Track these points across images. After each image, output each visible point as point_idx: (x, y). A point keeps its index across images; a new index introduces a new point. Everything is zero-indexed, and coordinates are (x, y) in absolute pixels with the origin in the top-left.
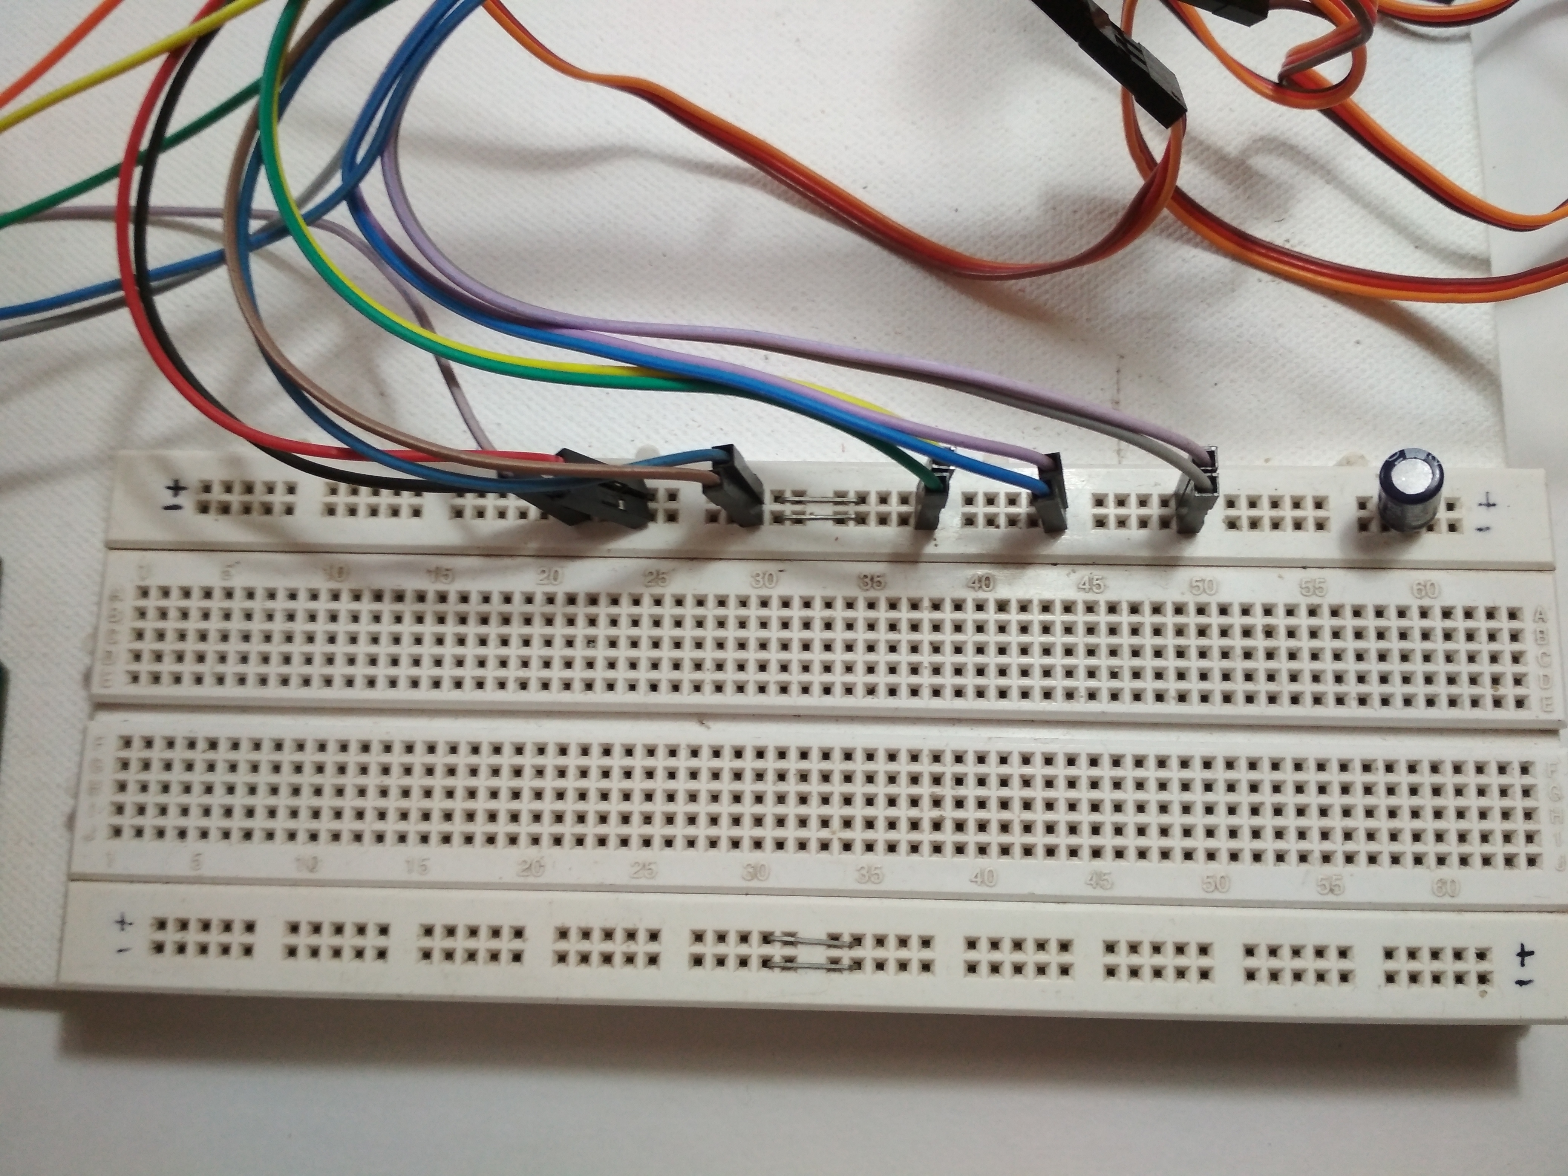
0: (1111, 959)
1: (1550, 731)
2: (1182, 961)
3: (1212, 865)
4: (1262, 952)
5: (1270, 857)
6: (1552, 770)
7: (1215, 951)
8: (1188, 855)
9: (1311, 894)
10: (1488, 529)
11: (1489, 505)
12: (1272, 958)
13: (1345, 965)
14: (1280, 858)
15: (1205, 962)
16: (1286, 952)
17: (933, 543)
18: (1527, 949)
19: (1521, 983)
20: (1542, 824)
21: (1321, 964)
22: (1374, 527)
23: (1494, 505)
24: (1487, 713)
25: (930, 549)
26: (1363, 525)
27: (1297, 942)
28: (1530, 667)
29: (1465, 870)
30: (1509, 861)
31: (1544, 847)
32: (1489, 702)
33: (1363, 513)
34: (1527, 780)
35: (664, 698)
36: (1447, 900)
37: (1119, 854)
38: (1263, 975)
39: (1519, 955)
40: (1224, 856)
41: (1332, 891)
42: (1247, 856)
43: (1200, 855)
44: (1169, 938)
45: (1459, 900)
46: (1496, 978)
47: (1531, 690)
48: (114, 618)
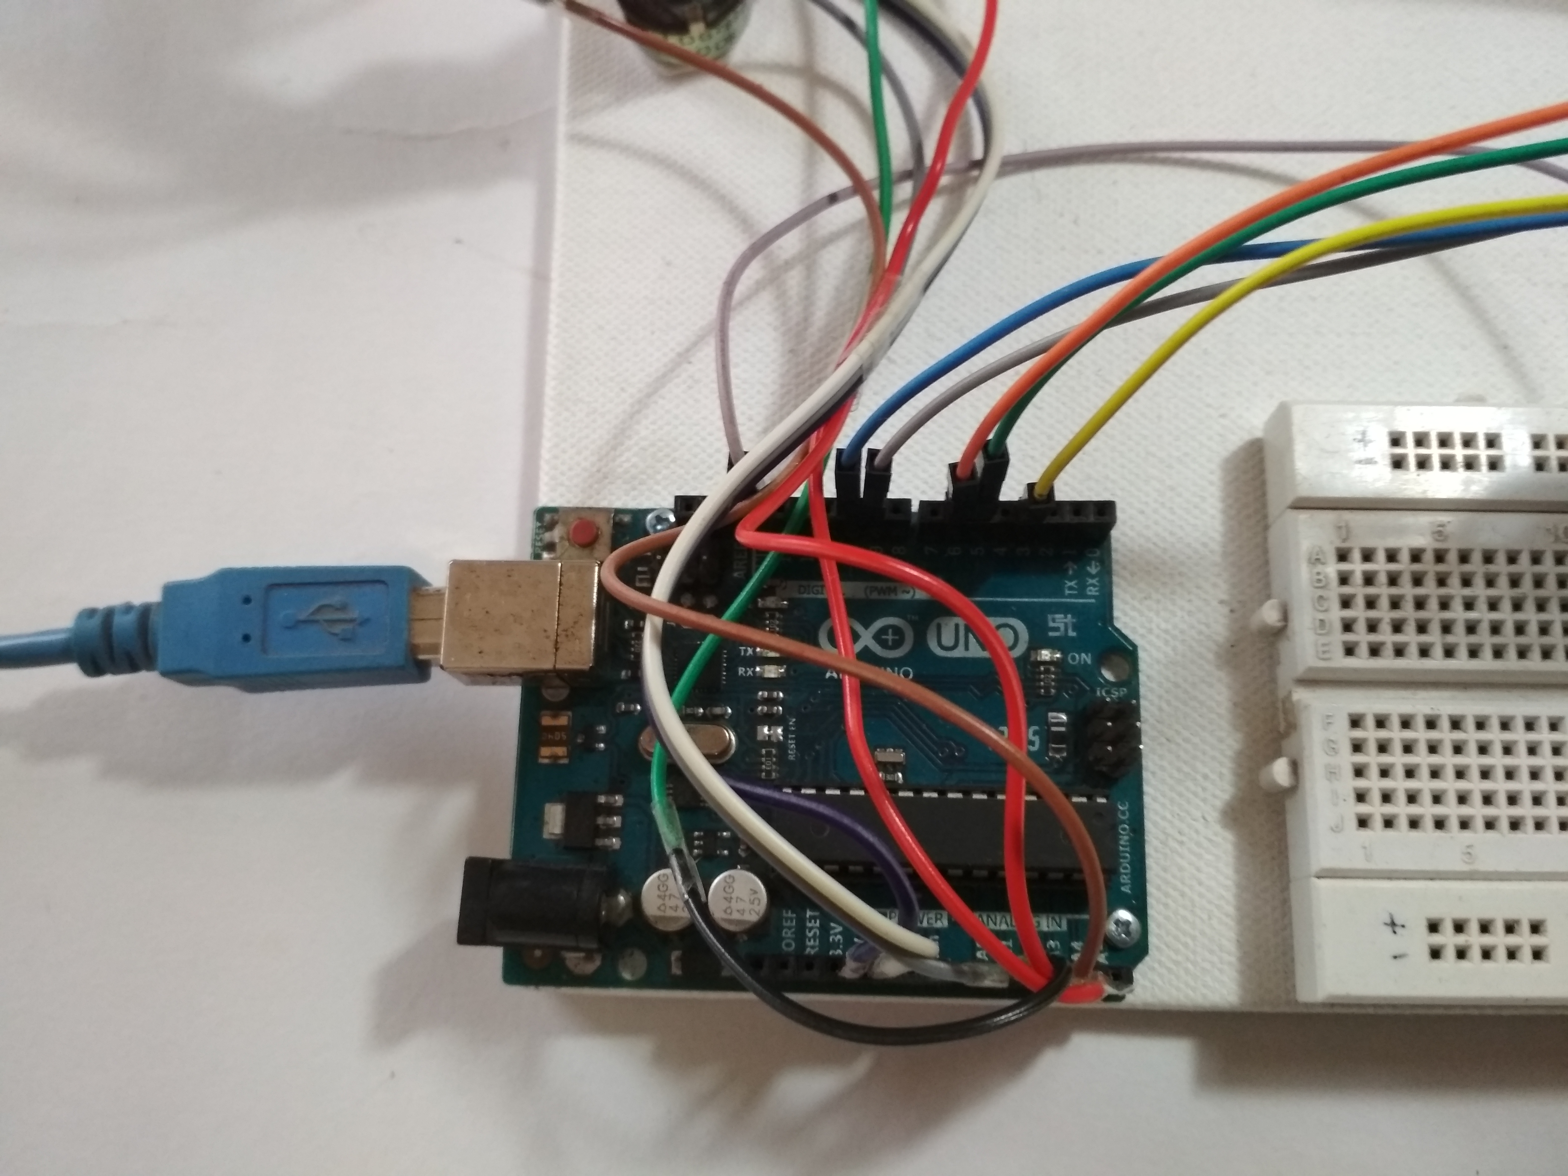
48: (1319, 584)
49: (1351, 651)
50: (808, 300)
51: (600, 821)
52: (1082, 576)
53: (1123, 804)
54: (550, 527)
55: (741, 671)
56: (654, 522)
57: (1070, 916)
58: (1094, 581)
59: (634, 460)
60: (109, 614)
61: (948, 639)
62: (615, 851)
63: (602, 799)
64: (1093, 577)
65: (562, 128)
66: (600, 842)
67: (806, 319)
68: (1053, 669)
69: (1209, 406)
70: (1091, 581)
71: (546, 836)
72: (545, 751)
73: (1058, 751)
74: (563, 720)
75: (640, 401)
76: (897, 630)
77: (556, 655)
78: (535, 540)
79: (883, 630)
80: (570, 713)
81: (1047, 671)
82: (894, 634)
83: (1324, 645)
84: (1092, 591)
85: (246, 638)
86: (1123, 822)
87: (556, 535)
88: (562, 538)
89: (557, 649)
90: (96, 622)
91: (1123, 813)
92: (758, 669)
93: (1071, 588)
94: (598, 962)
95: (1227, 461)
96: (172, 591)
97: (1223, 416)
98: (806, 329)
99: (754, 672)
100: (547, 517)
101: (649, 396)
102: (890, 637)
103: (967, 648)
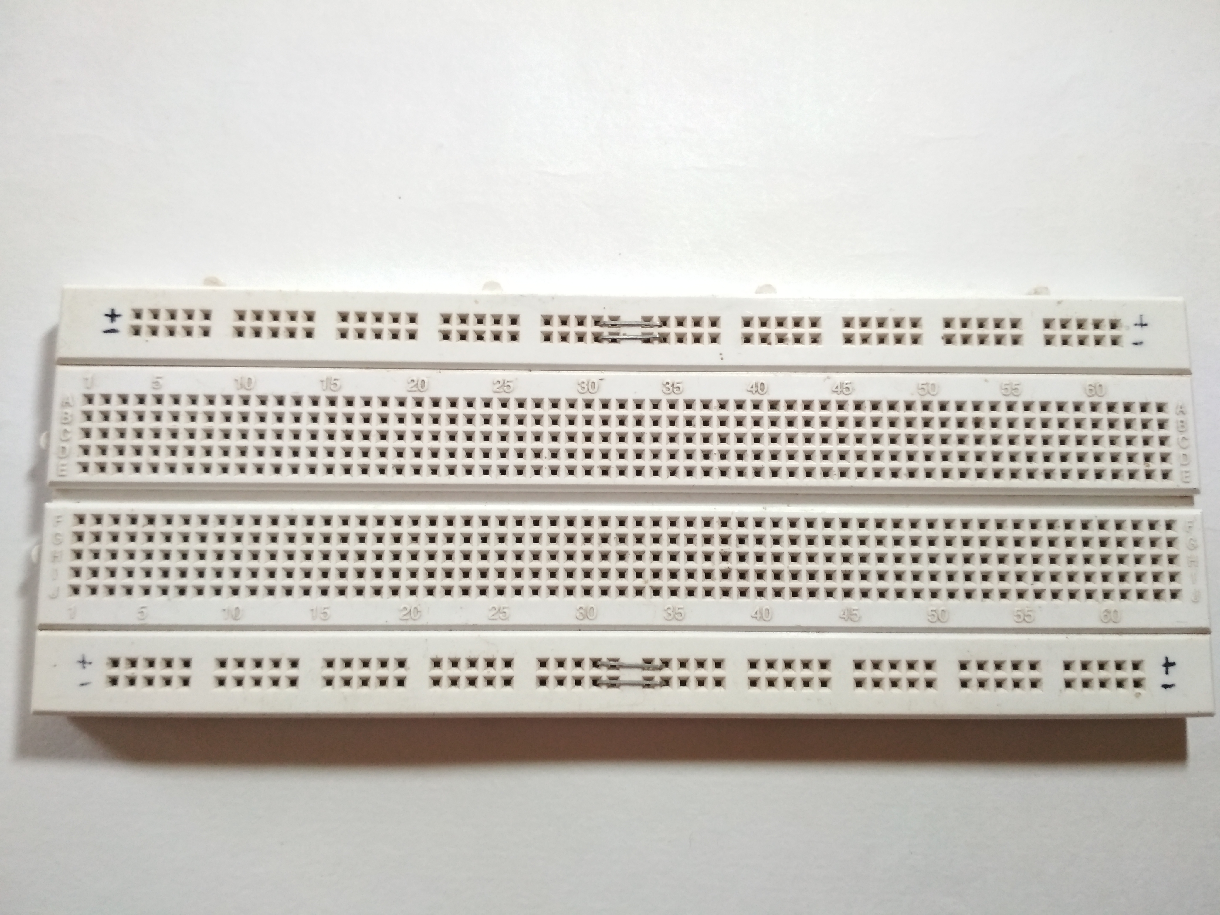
0: (859, 674)
1: (1186, 498)
2: (912, 674)
3: (933, 600)
4: (973, 666)
5: (978, 595)
6: (1189, 527)
7: (937, 666)
8: (917, 594)
9: (1010, 622)
10: (1141, 343)
11: (1142, 325)
12: (980, 671)
13: (1032, 674)
14: (986, 595)
15: (930, 674)
16: (990, 666)
17: (720, 357)
18: (1170, 661)
19: (1166, 686)
20: (1182, 567)
21: (1017, 675)
22: (1056, 342)
23: (1146, 325)
24: (1141, 483)
26: (1048, 340)
27: (999, 658)
28: (1173, 448)
29: (1125, 602)
30: (1157, 595)
31: (1183, 584)
32: (1142, 475)
33: (1048, 331)
34: (1171, 534)
36: (1111, 625)
37: (865, 594)
38: (974, 683)
39: (1164, 665)
40: (944, 595)
41: (1025, 619)
42: (961, 594)
43: (926, 594)
44: (903, 657)
45: (1122, 625)
46: (1147, 683)
47: (1174, 465)
48: (66, 420)
49: (85, 469)
83: (63, 465)
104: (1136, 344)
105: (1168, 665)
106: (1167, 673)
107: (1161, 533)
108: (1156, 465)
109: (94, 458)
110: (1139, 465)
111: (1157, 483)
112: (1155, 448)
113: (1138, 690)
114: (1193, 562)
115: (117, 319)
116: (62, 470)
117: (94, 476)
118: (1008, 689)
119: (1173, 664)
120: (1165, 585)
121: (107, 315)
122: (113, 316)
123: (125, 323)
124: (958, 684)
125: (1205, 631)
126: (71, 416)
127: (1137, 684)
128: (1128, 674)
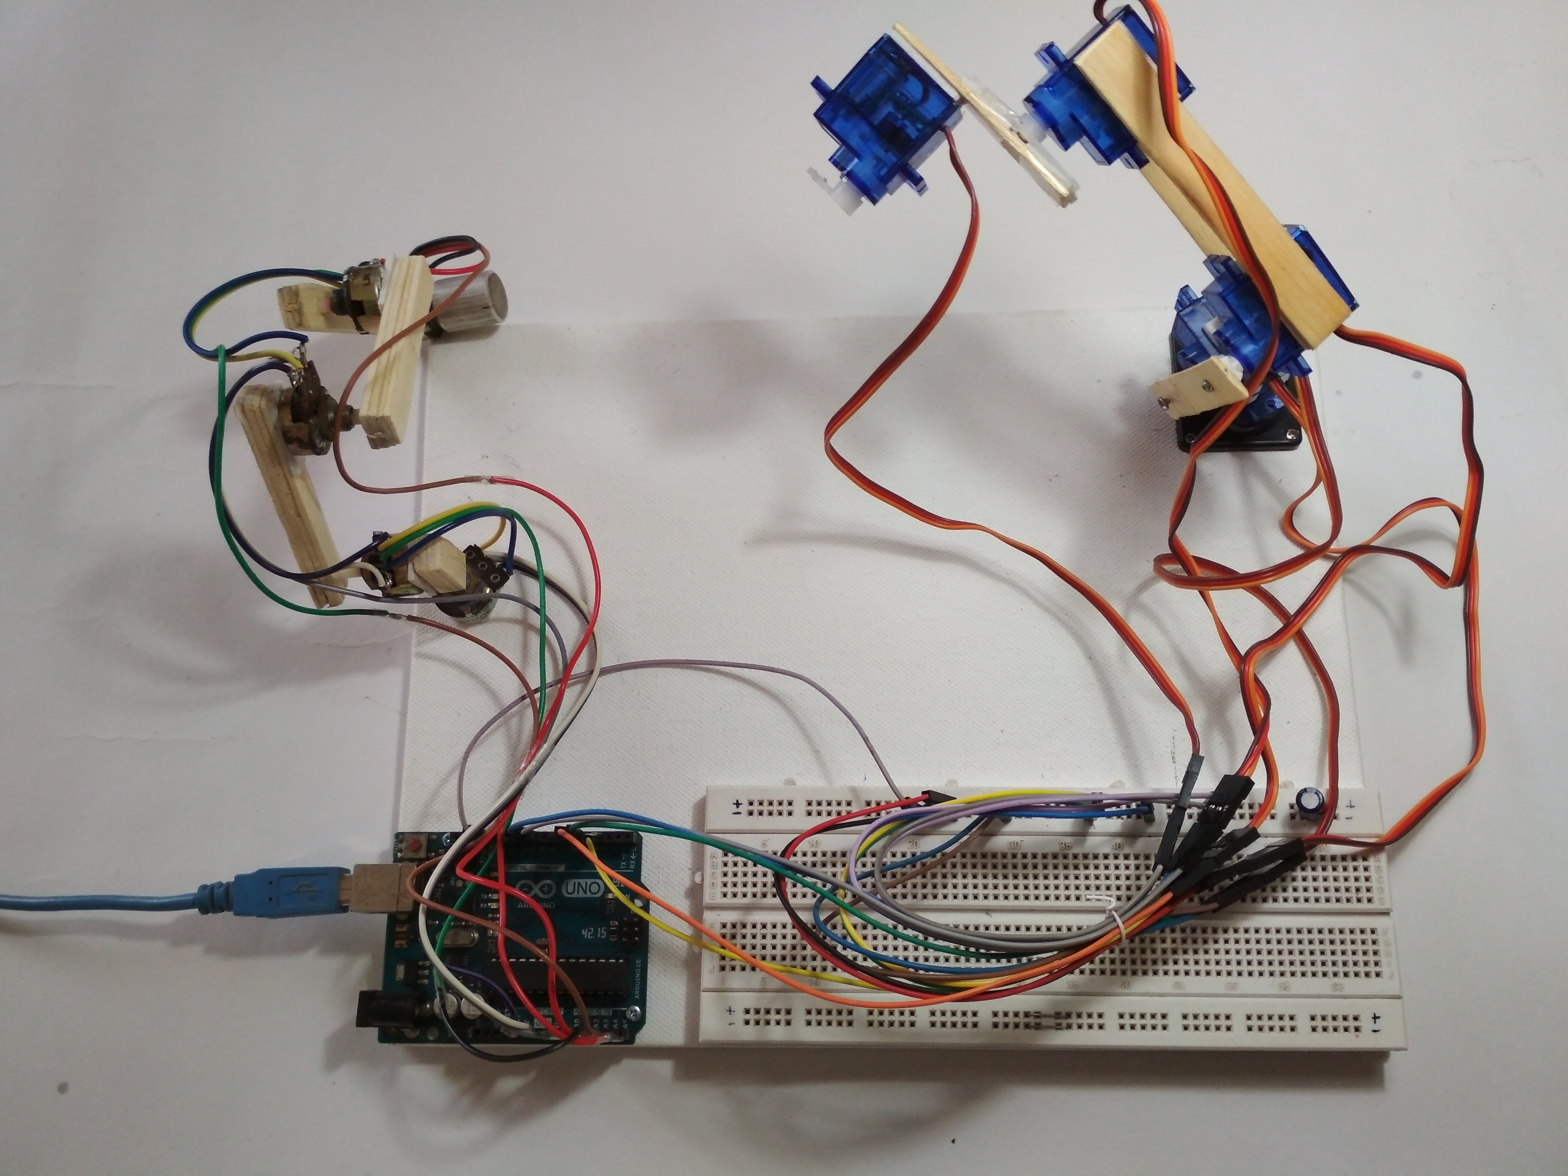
0: (1185, 1022)
1: (1386, 913)
2: (1218, 1023)
3: (1230, 977)
4: (1255, 1018)
5: (1256, 974)
6: (1385, 932)
7: (1233, 1017)
8: (1219, 974)
9: (1275, 990)
10: (1351, 818)
11: (1351, 807)
12: (1259, 1021)
13: (1293, 1023)
14: (1261, 974)
15: (1228, 1023)
16: (1265, 1018)
17: (1093, 827)
18: (1377, 1015)
19: (1375, 1031)
20: (1382, 958)
21: (1282, 1023)
22: (1298, 817)
23: (1354, 807)
24: (1354, 906)
25: (1092, 830)
26: (1293, 817)
27: (1270, 1013)
28: (1373, 884)
29: (1347, 979)
30: (1367, 975)
31: (1384, 968)
32: (1355, 900)
33: (1292, 811)
34: (1374, 937)
35: (971, 902)
36: (1338, 993)
37: (1187, 973)
38: (1255, 1028)
39: (1373, 1018)
40: (1235, 974)
41: (1285, 989)
42: (1245, 974)
43: (1224, 973)
44: (1212, 1012)
45: (1344, 993)
46: (1363, 1029)
47: (1374, 894)
48: (713, 866)
49: (725, 895)
50: (520, 732)
51: (420, 972)
52: (628, 860)
53: (639, 960)
54: (401, 842)
55: (482, 905)
56: (446, 839)
57: (613, 1009)
58: (633, 862)
59: (441, 807)
60: (212, 887)
61: (570, 889)
62: (426, 985)
63: (421, 963)
64: (633, 860)
65: (414, 650)
66: (420, 982)
67: (519, 740)
68: (613, 902)
69: (690, 780)
70: (632, 862)
71: (397, 979)
72: (397, 943)
73: (613, 938)
74: (405, 929)
75: (444, 779)
76: (549, 886)
77: (397, 906)
78: (395, 848)
79: (543, 886)
80: (408, 925)
81: (611, 903)
82: (548, 887)
83: (713, 893)
84: (632, 867)
85: (271, 899)
86: (638, 968)
87: (403, 846)
88: (405, 848)
89: (398, 903)
90: (207, 891)
91: (638, 964)
92: (489, 904)
93: (623, 865)
94: (418, 1033)
95: (696, 805)
96: (239, 878)
97: (695, 784)
98: (519, 745)
99: (487, 905)
100: (401, 836)
101: (448, 777)
102: (546, 889)
103: (578, 893)
104: (1347, 818)
105: (1375, 1018)
106: (1375, 1023)
107: (1368, 937)
108: (1364, 895)
109: (730, 889)
110: (1353, 895)
111: (1365, 906)
112: (1363, 884)
113: (1357, 1033)
114: (1388, 954)
115: (740, 806)
116: (713, 897)
117: (729, 900)
118: (1276, 1033)
119: (1379, 1017)
120: (1372, 969)
121: (734, 804)
122: (738, 804)
123: (744, 808)
124: (1246, 1029)
125: (1399, 997)
126: (716, 864)
127: (1357, 1029)
128: (1351, 1023)
